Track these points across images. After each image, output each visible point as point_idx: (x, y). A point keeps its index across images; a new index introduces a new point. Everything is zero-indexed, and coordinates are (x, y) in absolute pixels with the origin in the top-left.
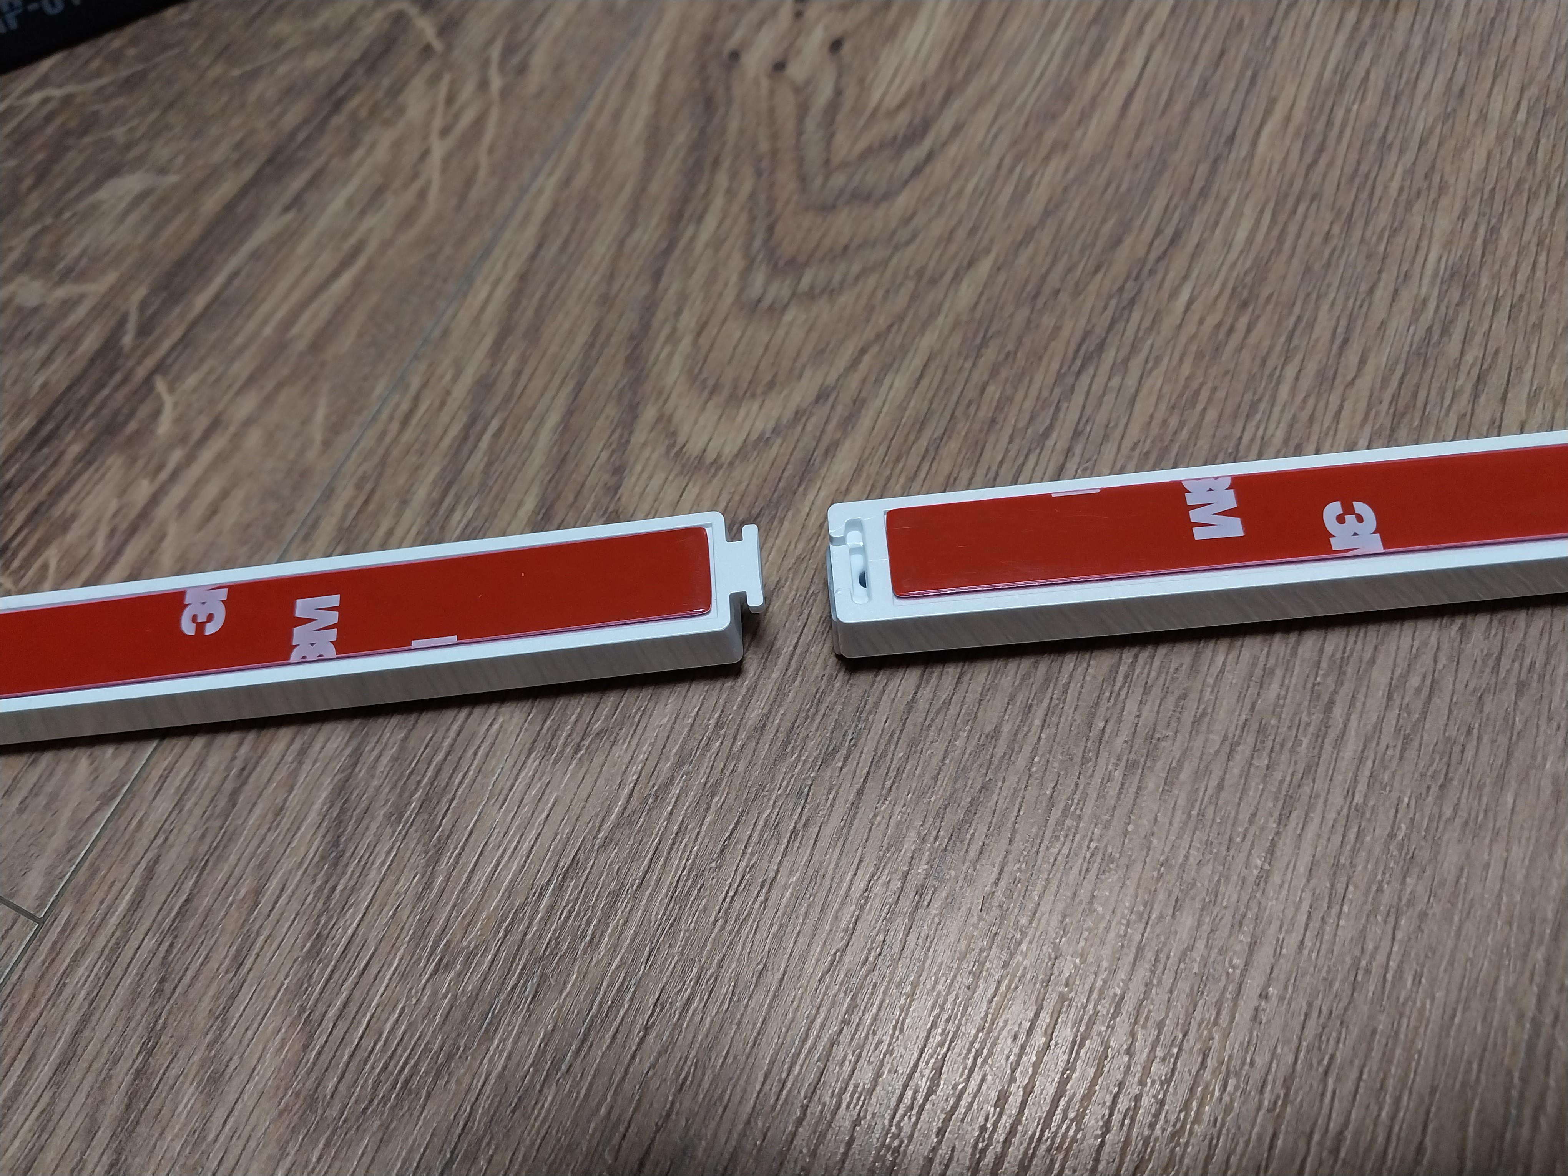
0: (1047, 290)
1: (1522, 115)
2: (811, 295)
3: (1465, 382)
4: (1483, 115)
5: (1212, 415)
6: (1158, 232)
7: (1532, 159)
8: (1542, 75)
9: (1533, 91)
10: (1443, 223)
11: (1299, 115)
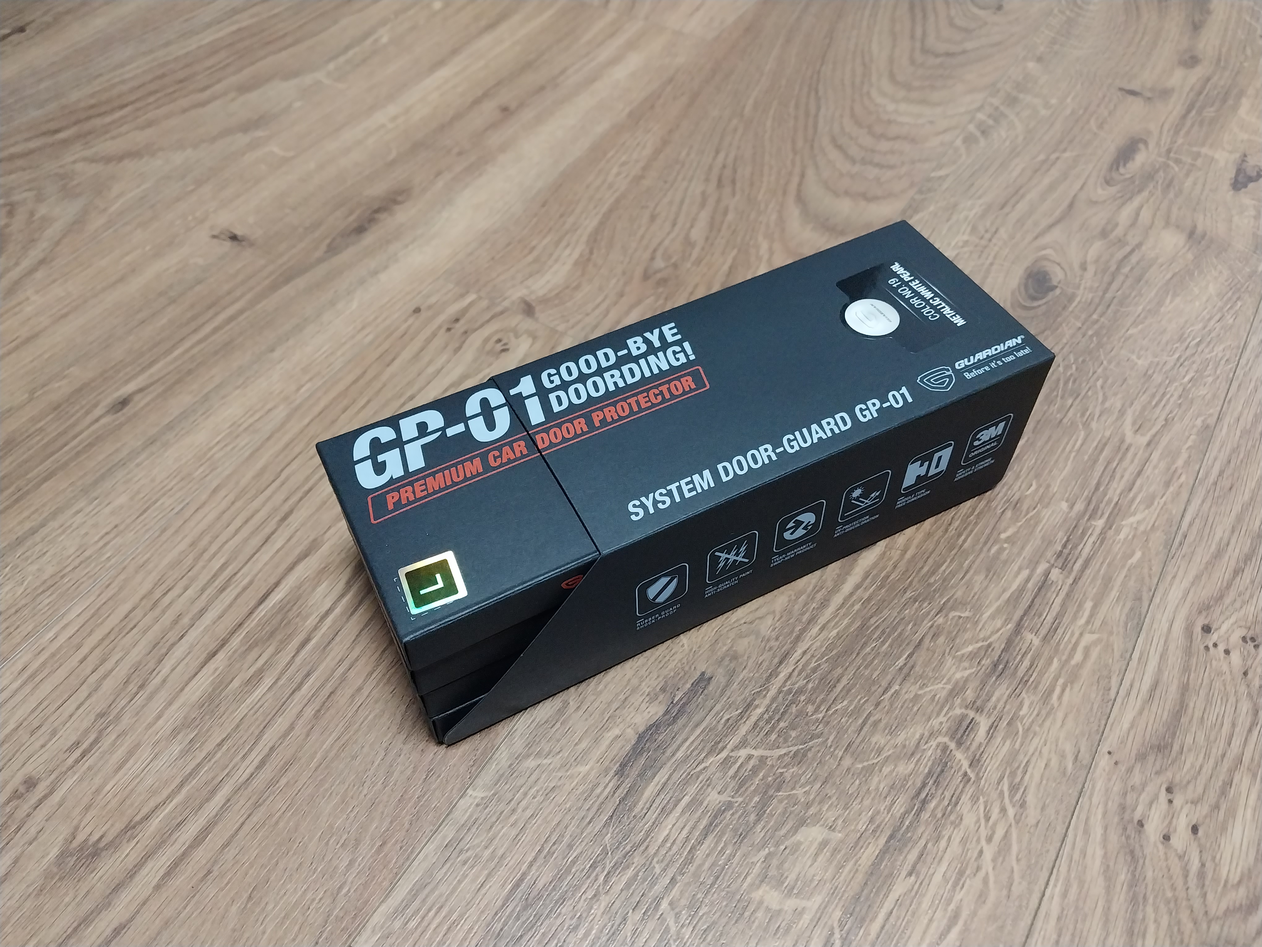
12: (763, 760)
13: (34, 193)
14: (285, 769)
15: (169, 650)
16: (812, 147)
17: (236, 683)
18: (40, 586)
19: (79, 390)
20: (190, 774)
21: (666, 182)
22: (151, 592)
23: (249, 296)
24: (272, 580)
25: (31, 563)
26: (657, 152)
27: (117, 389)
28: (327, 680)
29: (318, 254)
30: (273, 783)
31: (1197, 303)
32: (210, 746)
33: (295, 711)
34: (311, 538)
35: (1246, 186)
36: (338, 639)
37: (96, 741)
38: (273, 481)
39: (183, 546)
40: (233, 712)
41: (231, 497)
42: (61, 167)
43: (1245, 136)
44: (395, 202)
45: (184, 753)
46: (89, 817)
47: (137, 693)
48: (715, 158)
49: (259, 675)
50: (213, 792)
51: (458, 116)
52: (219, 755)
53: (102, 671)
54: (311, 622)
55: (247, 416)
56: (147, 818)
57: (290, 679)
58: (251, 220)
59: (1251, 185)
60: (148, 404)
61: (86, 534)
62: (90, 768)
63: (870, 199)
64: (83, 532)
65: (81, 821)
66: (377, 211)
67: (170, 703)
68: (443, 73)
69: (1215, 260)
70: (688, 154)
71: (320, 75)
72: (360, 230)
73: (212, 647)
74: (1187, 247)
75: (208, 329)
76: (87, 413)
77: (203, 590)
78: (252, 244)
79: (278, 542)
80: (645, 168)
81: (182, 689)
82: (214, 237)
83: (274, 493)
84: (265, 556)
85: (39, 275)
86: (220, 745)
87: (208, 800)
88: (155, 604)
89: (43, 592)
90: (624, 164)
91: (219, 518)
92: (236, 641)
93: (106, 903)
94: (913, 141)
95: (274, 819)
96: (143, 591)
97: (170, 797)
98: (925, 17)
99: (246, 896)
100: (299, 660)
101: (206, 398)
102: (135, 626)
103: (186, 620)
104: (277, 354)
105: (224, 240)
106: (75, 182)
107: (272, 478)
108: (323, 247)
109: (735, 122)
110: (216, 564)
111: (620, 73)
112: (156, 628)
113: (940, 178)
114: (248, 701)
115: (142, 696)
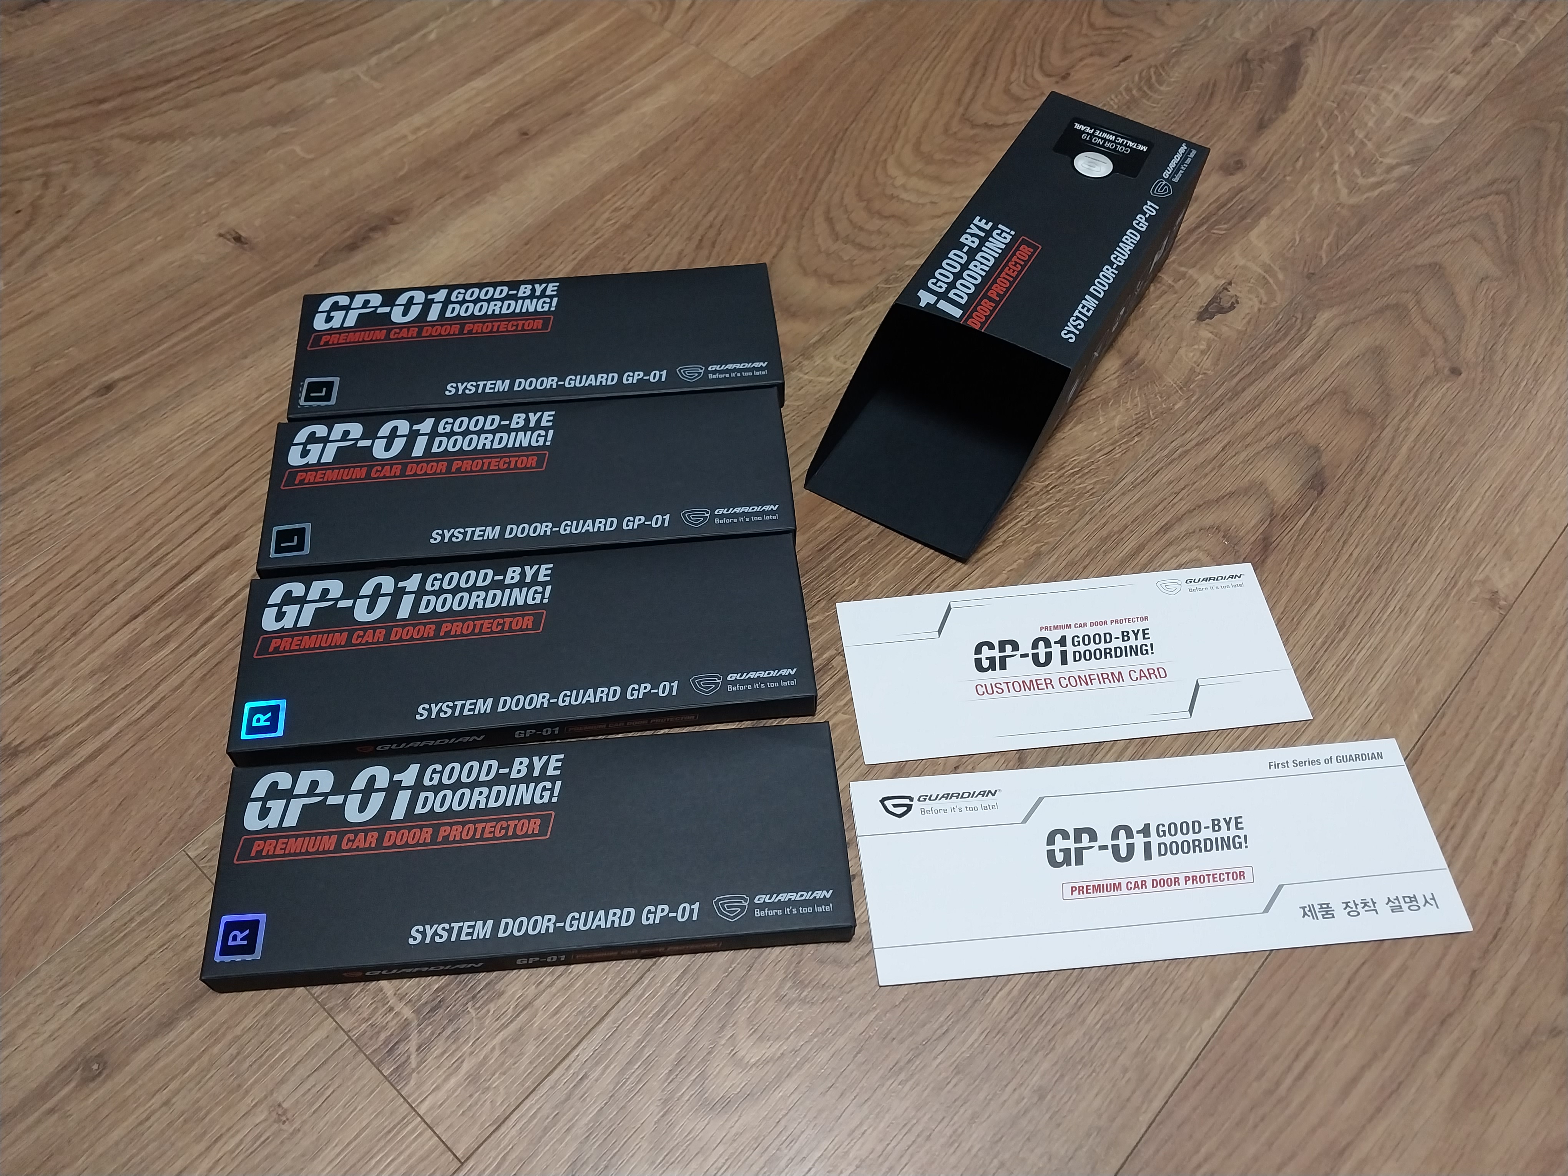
13: (70, 165)
14: (167, 716)
15: (101, 608)
16: (803, 216)
17: (147, 643)
18: (10, 540)
19: (72, 371)
20: (97, 707)
21: (649, 235)
22: (97, 558)
23: (237, 301)
24: (196, 564)
25: (7, 519)
26: (653, 201)
27: (105, 374)
28: (218, 652)
29: (310, 266)
30: (158, 723)
31: (1095, 433)
32: (116, 688)
33: (188, 672)
34: (235, 533)
35: (1211, 317)
36: (235, 620)
37: (31, 671)
38: (217, 478)
39: (130, 524)
40: (140, 665)
41: (179, 487)
42: (99, 141)
43: (1242, 262)
44: (392, 222)
45: (96, 690)
46: (15, 726)
47: (69, 639)
48: (704, 216)
49: (167, 639)
50: (111, 724)
51: (476, 136)
52: (122, 696)
53: (46, 616)
54: (218, 603)
55: (208, 416)
56: (58, 734)
57: (189, 647)
58: (257, 223)
59: (1218, 316)
60: (129, 392)
61: (55, 501)
62: (23, 690)
63: (834, 281)
64: (53, 499)
65: (9, 728)
66: (374, 229)
67: (93, 651)
68: (479, 83)
69: (1137, 392)
70: (681, 208)
71: (359, 70)
72: (352, 247)
73: (136, 611)
74: (1117, 374)
75: (195, 328)
76: (77, 392)
77: (139, 564)
78: (252, 249)
79: (208, 532)
80: (635, 217)
81: (105, 641)
82: (221, 235)
83: (216, 488)
84: (194, 543)
85: (59, 252)
86: (124, 689)
87: (106, 728)
88: (98, 569)
89: (13, 544)
90: (615, 211)
91: (165, 504)
92: (155, 609)
93: (16, 790)
94: (905, 221)
95: (152, 751)
96: (91, 556)
97: (78, 722)
98: (981, 80)
99: (117, 803)
100: (200, 632)
101: (178, 394)
102: (78, 585)
103: (120, 586)
104: (248, 361)
105: (229, 240)
106: (107, 160)
107: (215, 476)
108: (315, 261)
109: (740, 177)
110: (154, 544)
111: (648, 106)
112: (95, 588)
114: (154, 659)
115: (73, 641)
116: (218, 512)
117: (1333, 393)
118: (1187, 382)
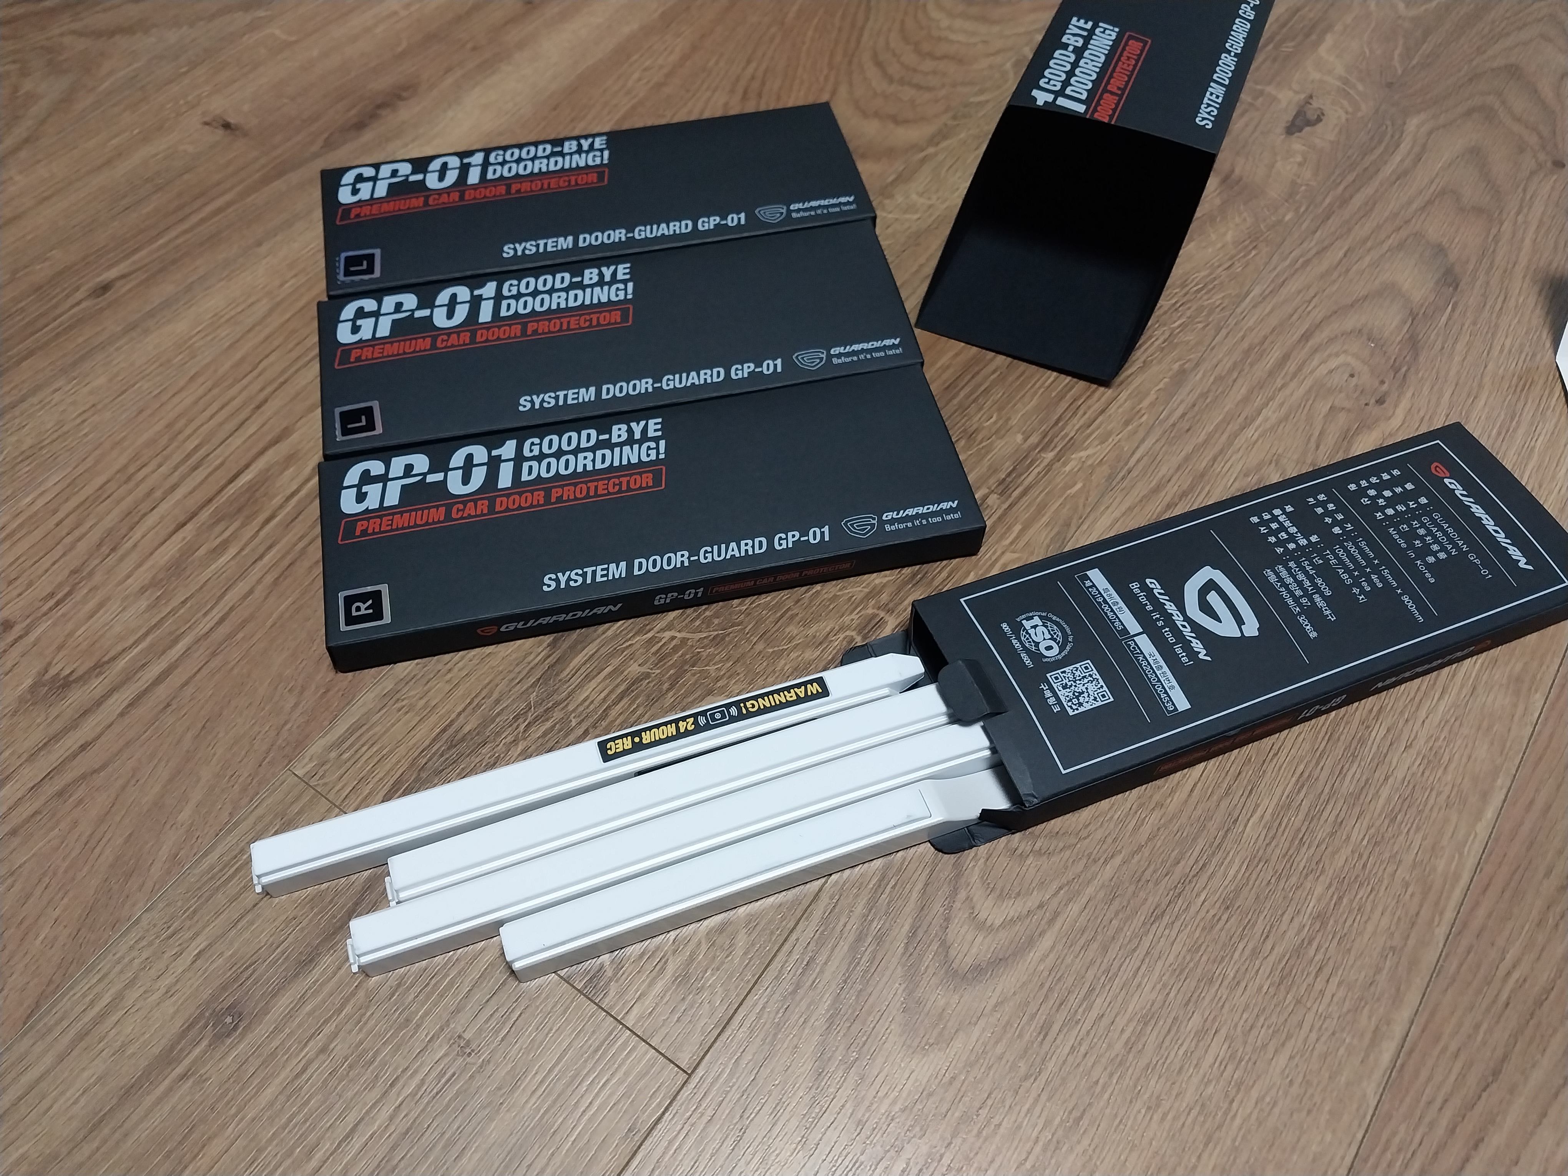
0: (1144, 879)
1: (1365, 842)
2: (1039, 853)
3: (1313, 969)
4: (1348, 837)
5: (1204, 958)
6: (1197, 861)
7: (1365, 866)
8: (1378, 823)
9: (1372, 831)
10: (1319, 890)
11: (1268, 816)
12: (684, 641)
13: (18, 66)
14: (242, 625)
15: (141, 519)
16: (850, 63)
17: (202, 551)
18: (19, 456)
19: (61, 273)
20: (155, 625)
21: (688, 91)
22: (125, 467)
23: (239, 188)
24: (243, 462)
25: (11, 434)
26: (685, 58)
27: (99, 275)
28: (288, 552)
29: (315, 148)
30: (231, 636)
31: (1210, 250)
32: (175, 603)
33: (255, 578)
34: (282, 427)
35: (1300, 131)
36: (301, 517)
37: (69, 594)
38: (251, 372)
39: (158, 427)
40: (198, 575)
41: (209, 384)
42: (47, 39)
43: (1317, 76)
44: (400, 98)
45: (150, 608)
46: (60, 655)
47: (108, 555)
48: (744, 69)
49: (224, 546)
50: (176, 641)
52: (182, 611)
53: (77, 533)
54: (277, 501)
55: (230, 308)
56: (114, 659)
57: (253, 550)
58: (246, 108)
59: (1307, 129)
60: (130, 290)
61: (64, 411)
62: (63, 615)
63: (898, 121)
64: (61, 409)
65: (53, 658)
66: (379, 107)
67: (140, 565)
69: (1242, 207)
70: (717, 63)
72: (360, 125)
73: (182, 518)
74: (1217, 192)
75: (195, 219)
76: (67, 296)
77: (176, 468)
78: (245, 134)
79: (252, 428)
80: (668, 75)
81: (151, 554)
82: (206, 124)
83: (250, 383)
84: (237, 441)
85: (23, 154)
86: (184, 602)
87: (170, 647)
88: (129, 478)
89: (22, 461)
90: (646, 70)
91: (196, 402)
92: (205, 515)
93: (74, 725)
94: (960, 61)
95: (230, 666)
96: (117, 467)
97: (136, 643)
99: (200, 726)
100: (262, 534)
101: (189, 288)
102: (109, 497)
103: (158, 494)
104: (263, 249)
105: (216, 128)
106: (62, 58)
107: (250, 369)
108: (320, 142)
109: (773, 30)
110: (191, 445)
112: (130, 499)
113: (979, 103)
114: (213, 567)
115: (114, 557)
116: (258, 407)
117: (1443, 193)
118: (1291, 195)
